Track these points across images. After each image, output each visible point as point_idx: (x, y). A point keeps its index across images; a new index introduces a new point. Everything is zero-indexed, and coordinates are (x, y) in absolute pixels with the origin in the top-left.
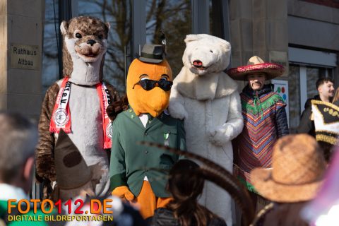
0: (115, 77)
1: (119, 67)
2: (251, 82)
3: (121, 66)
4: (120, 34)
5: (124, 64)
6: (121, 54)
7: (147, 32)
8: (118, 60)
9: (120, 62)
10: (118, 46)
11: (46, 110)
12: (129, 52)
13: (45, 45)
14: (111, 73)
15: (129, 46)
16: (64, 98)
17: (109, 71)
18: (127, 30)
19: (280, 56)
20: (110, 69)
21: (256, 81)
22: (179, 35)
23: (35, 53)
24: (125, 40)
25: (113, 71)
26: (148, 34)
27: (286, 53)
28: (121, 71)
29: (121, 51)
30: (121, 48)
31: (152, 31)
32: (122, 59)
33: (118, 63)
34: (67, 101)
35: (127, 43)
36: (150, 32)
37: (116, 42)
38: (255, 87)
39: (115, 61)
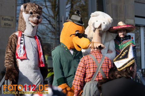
0: (51, 32)
1: (53, 27)
2: (120, 34)
3: (54, 26)
4: (53, 11)
5: (55, 25)
6: (54, 21)
7: (66, 10)
8: (52, 24)
9: (53, 25)
10: (52, 17)
11: (11, 47)
12: (58, 20)
13: (17, 16)
14: (49, 30)
15: (58, 16)
16: (22, 42)
17: (48, 29)
18: (57, 9)
19: (131, 22)
20: (48, 28)
21: (122, 33)
22: (82, 12)
23: (12, 20)
24: (56, 14)
25: (50, 29)
26: (67, 11)
27: (133, 20)
28: (54, 29)
29: (53, 19)
30: (54, 18)
31: (69, 10)
32: (54, 23)
33: (52, 25)
34: (23, 43)
35: (57, 15)
36: (68, 10)
37: (51, 15)
38: (122, 36)
39: (51, 24)
